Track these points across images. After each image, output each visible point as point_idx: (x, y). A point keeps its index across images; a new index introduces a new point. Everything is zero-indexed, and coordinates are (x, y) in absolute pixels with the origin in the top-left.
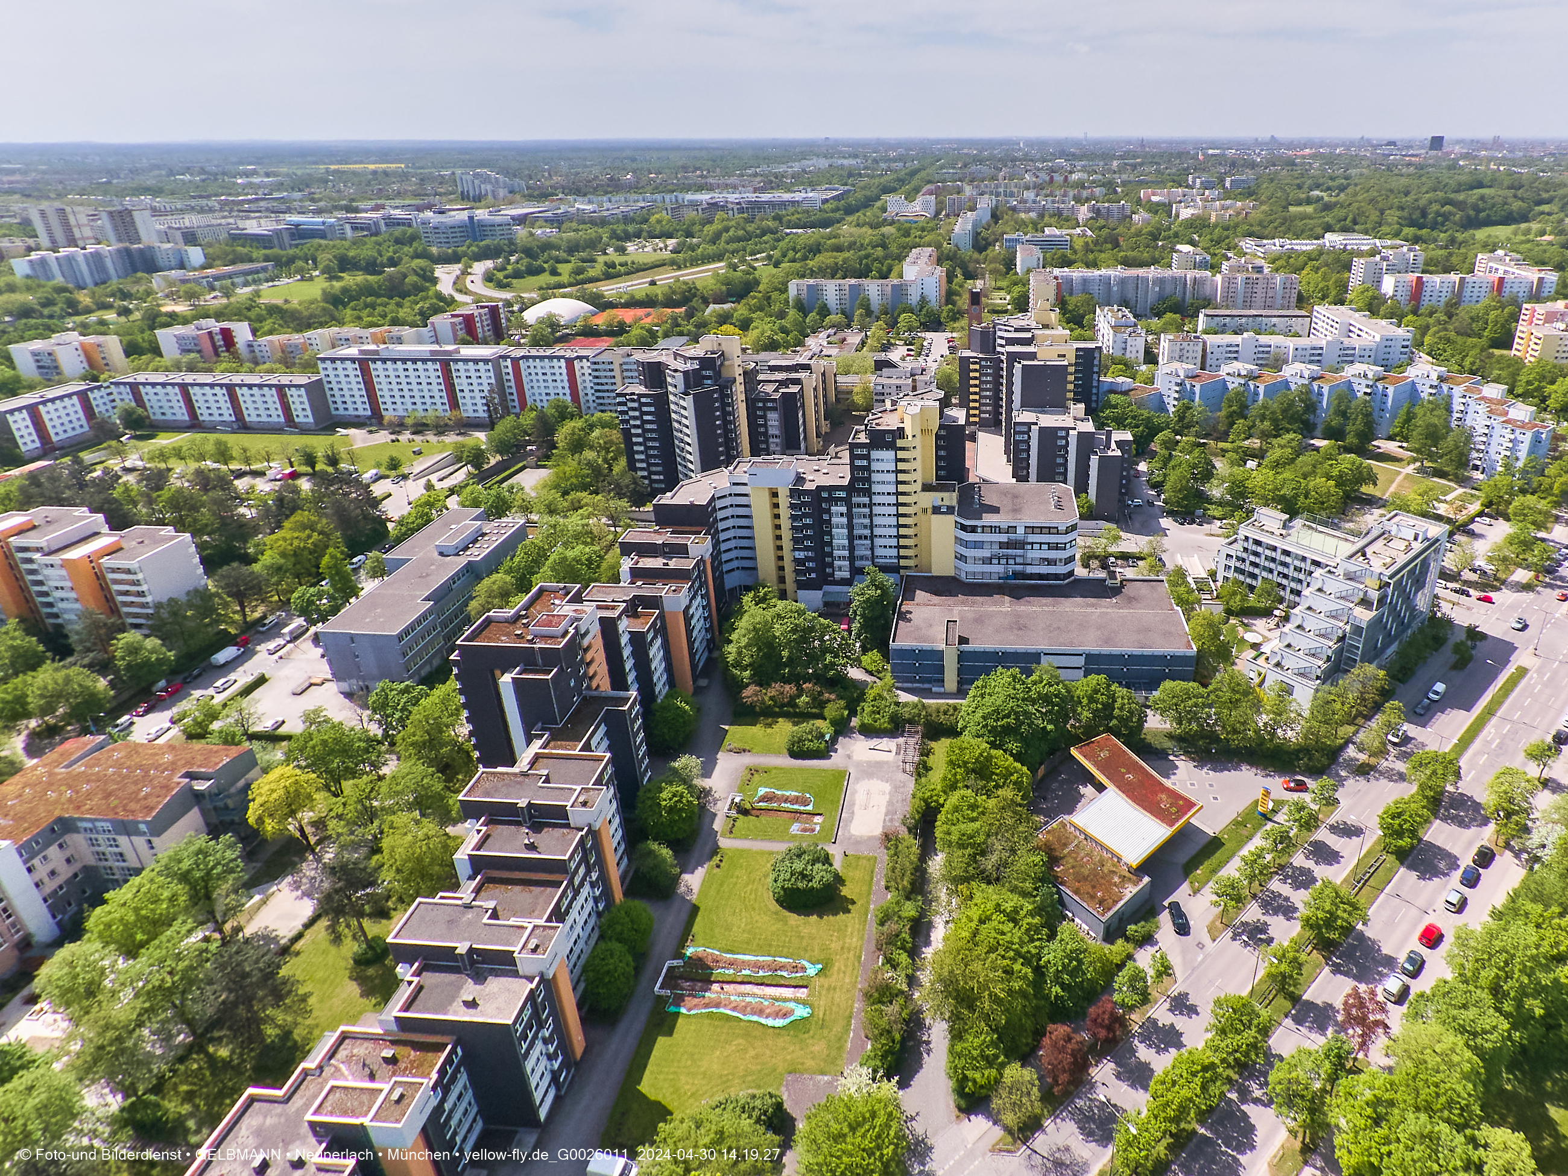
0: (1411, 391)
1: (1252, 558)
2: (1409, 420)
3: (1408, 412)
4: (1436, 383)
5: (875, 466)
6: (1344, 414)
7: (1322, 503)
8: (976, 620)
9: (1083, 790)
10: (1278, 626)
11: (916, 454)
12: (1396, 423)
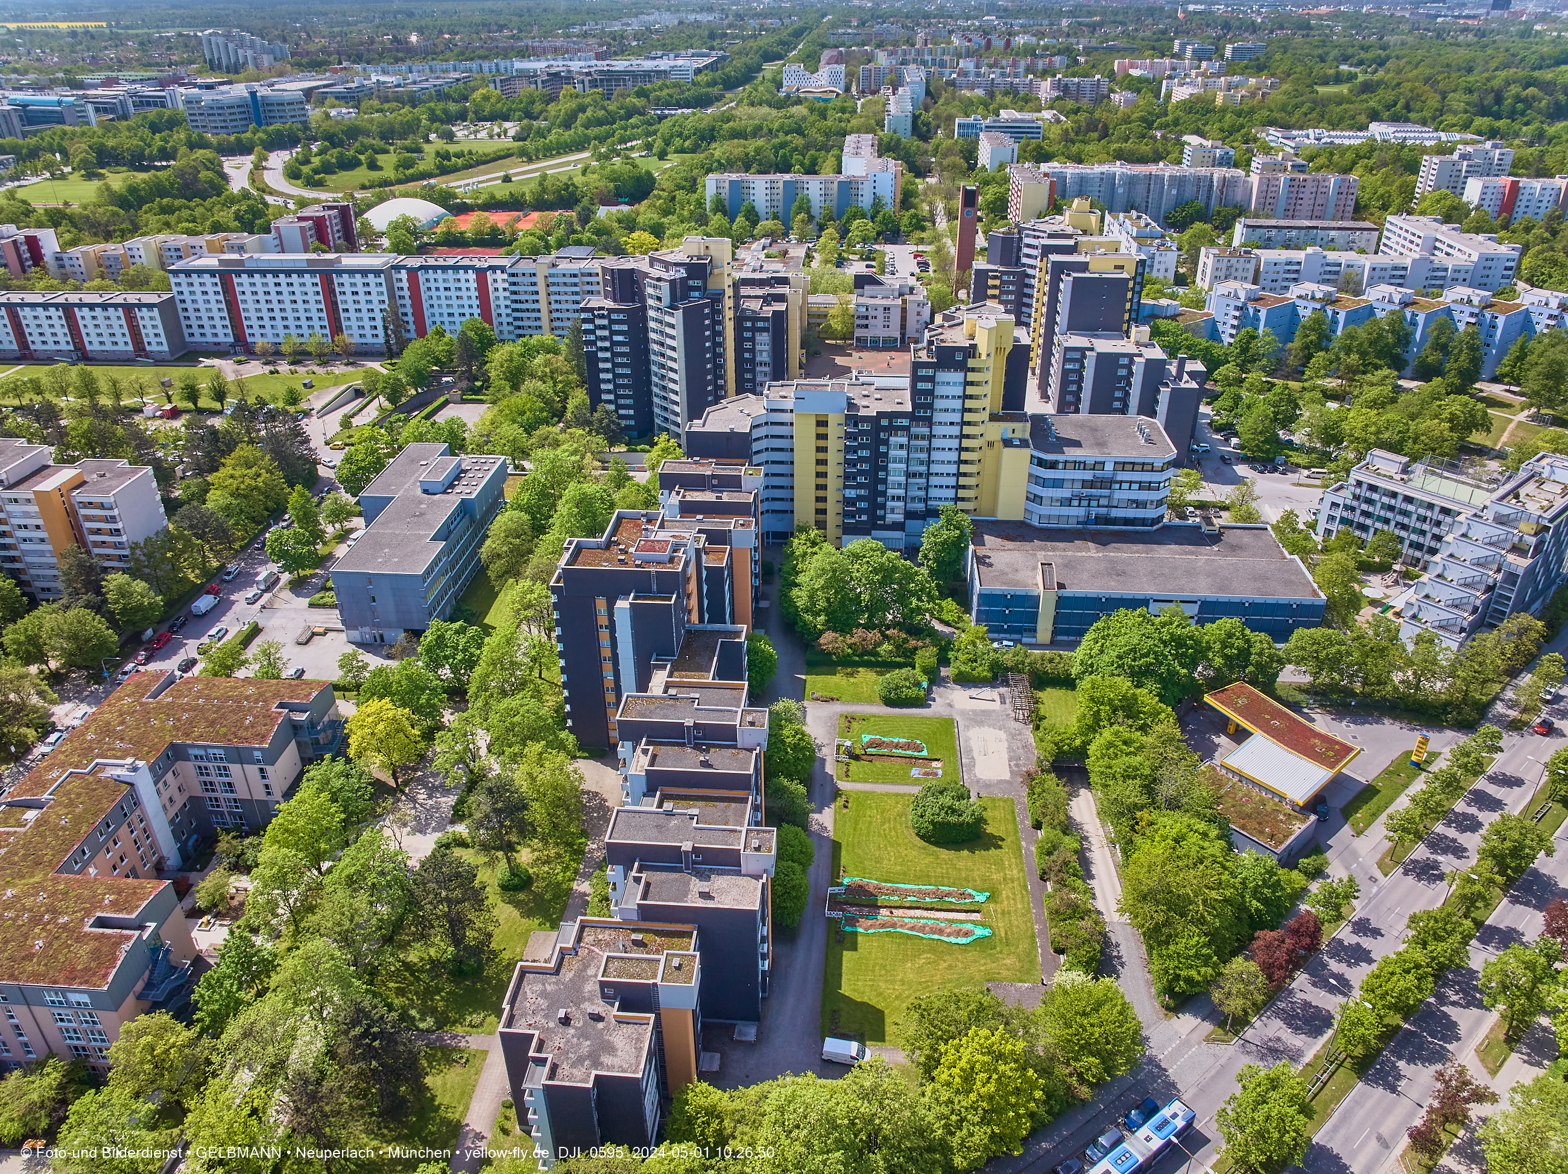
0: (1525, 322)
1: (1364, 507)
2: (1521, 357)
3: (1522, 348)
4: (1556, 313)
5: (940, 390)
6: (1444, 348)
7: (1433, 450)
8: (1066, 566)
9: (1216, 740)
10: (1396, 582)
11: (988, 376)
12: (1505, 361)
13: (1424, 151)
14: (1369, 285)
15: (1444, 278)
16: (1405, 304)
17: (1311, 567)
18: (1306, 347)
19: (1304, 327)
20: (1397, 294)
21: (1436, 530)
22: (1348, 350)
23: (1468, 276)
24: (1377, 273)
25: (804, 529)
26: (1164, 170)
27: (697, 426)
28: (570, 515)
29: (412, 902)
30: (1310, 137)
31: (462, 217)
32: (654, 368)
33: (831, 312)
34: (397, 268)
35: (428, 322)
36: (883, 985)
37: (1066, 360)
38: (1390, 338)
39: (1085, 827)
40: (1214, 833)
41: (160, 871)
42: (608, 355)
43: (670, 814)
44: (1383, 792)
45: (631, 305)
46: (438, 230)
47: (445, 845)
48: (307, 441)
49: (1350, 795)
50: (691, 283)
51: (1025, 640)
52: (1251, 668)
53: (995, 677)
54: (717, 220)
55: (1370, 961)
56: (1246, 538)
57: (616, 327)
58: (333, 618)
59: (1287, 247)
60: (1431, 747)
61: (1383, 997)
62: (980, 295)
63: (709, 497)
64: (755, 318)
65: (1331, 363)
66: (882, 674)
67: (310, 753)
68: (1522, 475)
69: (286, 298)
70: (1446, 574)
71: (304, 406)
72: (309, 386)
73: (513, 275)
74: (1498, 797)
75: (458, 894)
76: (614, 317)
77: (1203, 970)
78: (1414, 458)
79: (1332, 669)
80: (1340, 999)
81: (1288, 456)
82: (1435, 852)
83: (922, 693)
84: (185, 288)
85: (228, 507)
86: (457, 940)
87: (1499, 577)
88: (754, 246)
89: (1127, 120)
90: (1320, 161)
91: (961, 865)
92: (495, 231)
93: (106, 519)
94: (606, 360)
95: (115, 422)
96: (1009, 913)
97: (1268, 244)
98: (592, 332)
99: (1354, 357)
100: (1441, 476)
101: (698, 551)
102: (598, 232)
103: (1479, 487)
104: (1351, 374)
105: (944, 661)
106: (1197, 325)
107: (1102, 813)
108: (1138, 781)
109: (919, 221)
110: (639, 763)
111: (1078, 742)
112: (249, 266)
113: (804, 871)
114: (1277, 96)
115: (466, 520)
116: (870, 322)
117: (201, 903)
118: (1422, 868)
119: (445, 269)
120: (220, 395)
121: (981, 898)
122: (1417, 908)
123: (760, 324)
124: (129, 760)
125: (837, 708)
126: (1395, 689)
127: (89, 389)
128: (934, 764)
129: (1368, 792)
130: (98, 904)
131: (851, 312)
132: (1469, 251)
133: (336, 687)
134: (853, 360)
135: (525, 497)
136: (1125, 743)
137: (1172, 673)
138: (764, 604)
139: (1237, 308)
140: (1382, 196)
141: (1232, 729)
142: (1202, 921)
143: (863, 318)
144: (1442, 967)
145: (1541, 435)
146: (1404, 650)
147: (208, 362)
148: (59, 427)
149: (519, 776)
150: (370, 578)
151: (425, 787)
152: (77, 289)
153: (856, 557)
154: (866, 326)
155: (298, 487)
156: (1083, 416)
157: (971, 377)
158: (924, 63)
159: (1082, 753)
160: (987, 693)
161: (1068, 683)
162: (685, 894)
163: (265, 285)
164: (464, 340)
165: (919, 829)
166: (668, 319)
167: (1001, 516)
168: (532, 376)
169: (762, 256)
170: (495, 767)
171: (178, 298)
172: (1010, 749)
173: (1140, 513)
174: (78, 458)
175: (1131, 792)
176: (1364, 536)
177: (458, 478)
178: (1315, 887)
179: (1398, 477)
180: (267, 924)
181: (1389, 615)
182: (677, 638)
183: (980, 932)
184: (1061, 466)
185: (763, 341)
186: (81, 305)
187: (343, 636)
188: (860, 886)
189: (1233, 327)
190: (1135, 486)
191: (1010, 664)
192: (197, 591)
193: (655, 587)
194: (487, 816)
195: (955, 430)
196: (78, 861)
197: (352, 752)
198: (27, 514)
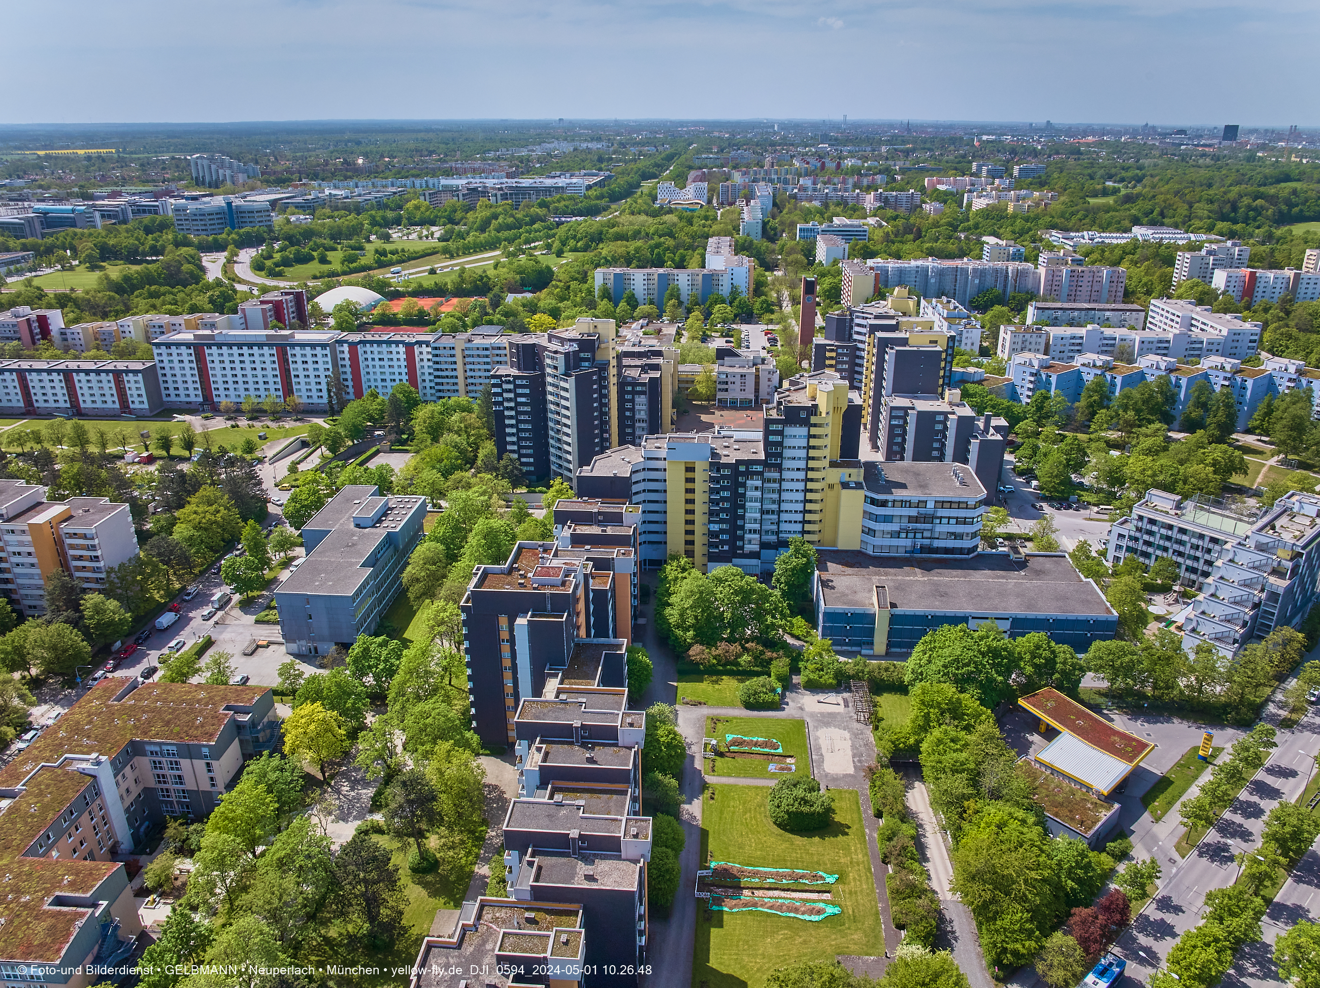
0: (1270, 385)
1: (1146, 537)
2: (1269, 412)
3: (1269, 405)
4: (1294, 377)
5: (788, 442)
6: (1204, 406)
7: (1201, 490)
8: (897, 588)
9: (1030, 738)
10: (1177, 601)
11: (828, 430)
12: (1255, 416)
13: (1178, 248)
14: (1139, 355)
15: (1200, 349)
16: (1170, 370)
17: (1104, 588)
18: (1091, 405)
19: (1088, 390)
20: (1163, 362)
21: (1207, 557)
22: (1126, 408)
23: (1220, 348)
24: (1146, 345)
25: (675, 557)
26: (968, 264)
27: (586, 471)
28: (479, 545)
29: (333, 883)
30: (1085, 238)
31: (396, 302)
32: (551, 424)
33: (697, 378)
34: (340, 342)
35: (364, 386)
36: (746, 959)
37: (892, 417)
38: (1160, 399)
39: (921, 816)
40: (1031, 819)
41: (114, 854)
42: (513, 413)
43: (560, 805)
44: (1177, 783)
45: (532, 373)
46: (375, 312)
47: (363, 833)
48: (260, 483)
49: (1147, 786)
50: (582, 355)
51: (864, 652)
52: (1057, 676)
53: (839, 684)
54: (603, 304)
55: (1174, 935)
56: (1048, 564)
57: (520, 391)
58: (275, 633)
59: (1071, 325)
60: (1216, 742)
61: (1187, 968)
62: (820, 365)
63: (595, 530)
64: (634, 383)
65: (1112, 418)
66: (742, 681)
67: (250, 749)
68: (1276, 510)
69: (248, 365)
70: (1218, 594)
71: (258, 454)
72: (263, 438)
73: (436, 348)
74: (1276, 786)
75: (374, 875)
76: (518, 382)
77: (1027, 944)
78: (1186, 497)
79: (1126, 676)
80: (1150, 971)
81: (1080, 496)
82: (1225, 836)
83: (777, 698)
84: (165, 358)
85: (191, 538)
86: (372, 917)
87: (1264, 596)
88: (634, 326)
89: (936, 225)
90: (1094, 256)
91: (813, 850)
92: (421, 313)
93: (88, 548)
94: (511, 417)
95: (101, 467)
96: (856, 893)
97: (1055, 323)
98: (500, 394)
99: (1131, 413)
100: (1209, 512)
101: (586, 576)
102: (507, 314)
103: (1241, 520)
104: (1129, 427)
105: (795, 670)
106: (1000, 388)
107: (935, 803)
108: (964, 775)
109: (769, 305)
110: (533, 759)
111: (912, 741)
112: (219, 340)
113: (676, 856)
114: (1056, 206)
115: (391, 551)
116: (730, 386)
117: (149, 884)
118: (1214, 851)
119: (379, 343)
120: (189, 445)
121: (831, 879)
122: (1213, 887)
123: (639, 388)
124: (94, 755)
125: (705, 711)
126: (1181, 692)
127: (81, 439)
128: (789, 760)
129: (1163, 784)
130: (57, 884)
131: (714, 378)
132: (1219, 327)
133: (275, 692)
134: (715, 417)
135: (442, 530)
136: (952, 741)
137: (991, 680)
138: (641, 621)
139: (1032, 374)
140: (1146, 284)
141: (1043, 728)
142: (1023, 899)
143: (724, 383)
144: (1238, 941)
145: (1290, 477)
146: (1187, 659)
147: (180, 417)
148: (54, 470)
149: (430, 771)
150: (308, 599)
151: (349, 780)
152: (76, 357)
153: (720, 581)
154: (727, 390)
155: (251, 522)
156: (908, 463)
157: (814, 431)
158: (771, 181)
159: (915, 750)
160: (832, 698)
161: (901, 689)
162: (572, 876)
163: (231, 355)
164: (394, 401)
165: (777, 818)
166: (562, 384)
167: (841, 546)
168: (450, 430)
169: (641, 334)
170: (409, 764)
171: (159, 365)
172: (853, 747)
173: (958, 544)
174: (67, 496)
175: (959, 784)
176: (1147, 562)
177: (385, 514)
178: (1122, 868)
179: (1173, 512)
180: (205, 902)
181: (1172, 628)
182: (567, 650)
183: (830, 910)
184: (890, 504)
185: (641, 401)
186: (78, 371)
187: (283, 649)
188: (726, 870)
189: (1029, 389)
190: (953, 521)
191: (851, 672)
192: (161, 609)
193: (549, 607)
194: (401, 806)
195: (801, 475)
196: (44, 845)
197: (286, 749)
198: (21, 544)
